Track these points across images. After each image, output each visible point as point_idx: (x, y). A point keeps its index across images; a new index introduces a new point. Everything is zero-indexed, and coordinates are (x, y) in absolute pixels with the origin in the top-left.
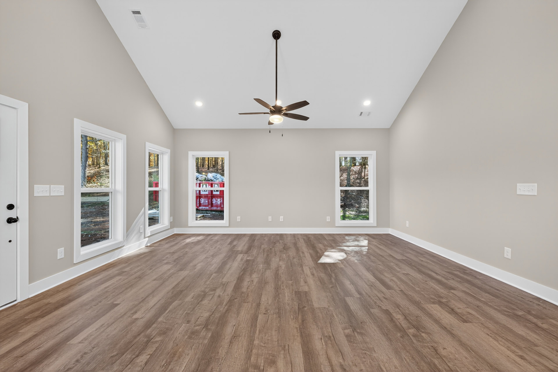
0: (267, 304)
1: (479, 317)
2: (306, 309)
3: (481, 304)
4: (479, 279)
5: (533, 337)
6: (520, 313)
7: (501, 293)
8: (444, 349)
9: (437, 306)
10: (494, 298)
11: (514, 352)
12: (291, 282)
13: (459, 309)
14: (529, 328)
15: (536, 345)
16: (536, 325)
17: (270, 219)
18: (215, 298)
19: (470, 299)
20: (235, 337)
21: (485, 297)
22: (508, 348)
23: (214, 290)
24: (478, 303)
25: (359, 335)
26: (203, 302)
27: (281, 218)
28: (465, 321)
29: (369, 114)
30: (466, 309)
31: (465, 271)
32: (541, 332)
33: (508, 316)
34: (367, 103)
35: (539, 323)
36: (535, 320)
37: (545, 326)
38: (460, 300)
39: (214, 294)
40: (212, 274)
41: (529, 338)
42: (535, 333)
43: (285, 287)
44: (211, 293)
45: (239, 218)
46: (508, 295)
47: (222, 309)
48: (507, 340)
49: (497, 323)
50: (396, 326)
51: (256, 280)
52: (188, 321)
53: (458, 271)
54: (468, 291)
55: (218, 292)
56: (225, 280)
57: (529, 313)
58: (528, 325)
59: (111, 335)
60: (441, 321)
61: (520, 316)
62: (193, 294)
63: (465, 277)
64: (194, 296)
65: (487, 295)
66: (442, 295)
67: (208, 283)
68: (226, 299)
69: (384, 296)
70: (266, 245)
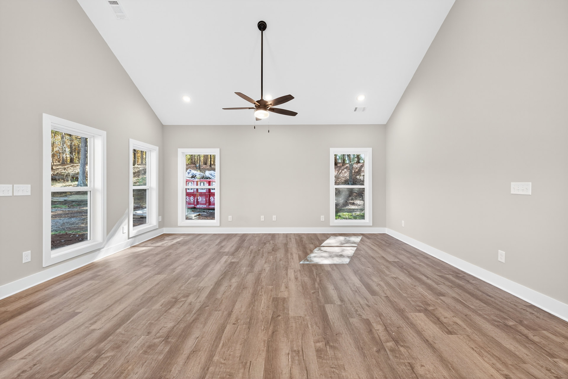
0: (240, 312)
1: (465, 327)
2: (280, 318)
3: (470, 313)
4: (471, 283)
5: (521, 351)
6: (511, 323)
7: (493, 299)
8: (422, 366)
9: (422, 315)
10: (485, 305)
11: (498, 370)
12: (271, 287)
13: (445, 318)
14: (518, 341)
15: (525, 363)
16: (527, 337)
17: (262, 218)
18: (186, 305)
19: (459, 307)
20: (194, 352)
21: (476, 304)
22: (493, 365)
23: (187, 296)
24: (466, 311)
25: (331, 349)
26: (172, 310)
27: (274, 218)
28: (450, 333)
29: (364, 109)
30: (453, 318)
31: (458, 275)
32: (531, 346)
33: (498, 326)
34: (361, 98)
35: (530, 335)
36: (525, 331)
37: (536, 339)
38: (448, 307)
39: (186, 301)
40: (189, 279)
41: (517, 353)
42: (525, 347)
43: (263, 292)
44: (183, 299)
45: (230, 218)
46: (501, 302)
47: (189, 318)
48: (493, 355)
49: (484, 335)
50: (373, 338)
51: (234, 285)
52: (148, 333)
53: (451, 274)
54: (458, 297)
55: (191, 298)
56: (201, 285)
57: (521, 322)
58: (518, 337)
59: (59, 349)
60: (424, 332)
61: (510, 327)
62: (163, 300)
63: (458, 281)
64: (163, 303)
65: (477, 301)
66: (430, 302)
67: (182, 288)
68: (198, 306)
69: (368, 303)
70: (255, 246)
